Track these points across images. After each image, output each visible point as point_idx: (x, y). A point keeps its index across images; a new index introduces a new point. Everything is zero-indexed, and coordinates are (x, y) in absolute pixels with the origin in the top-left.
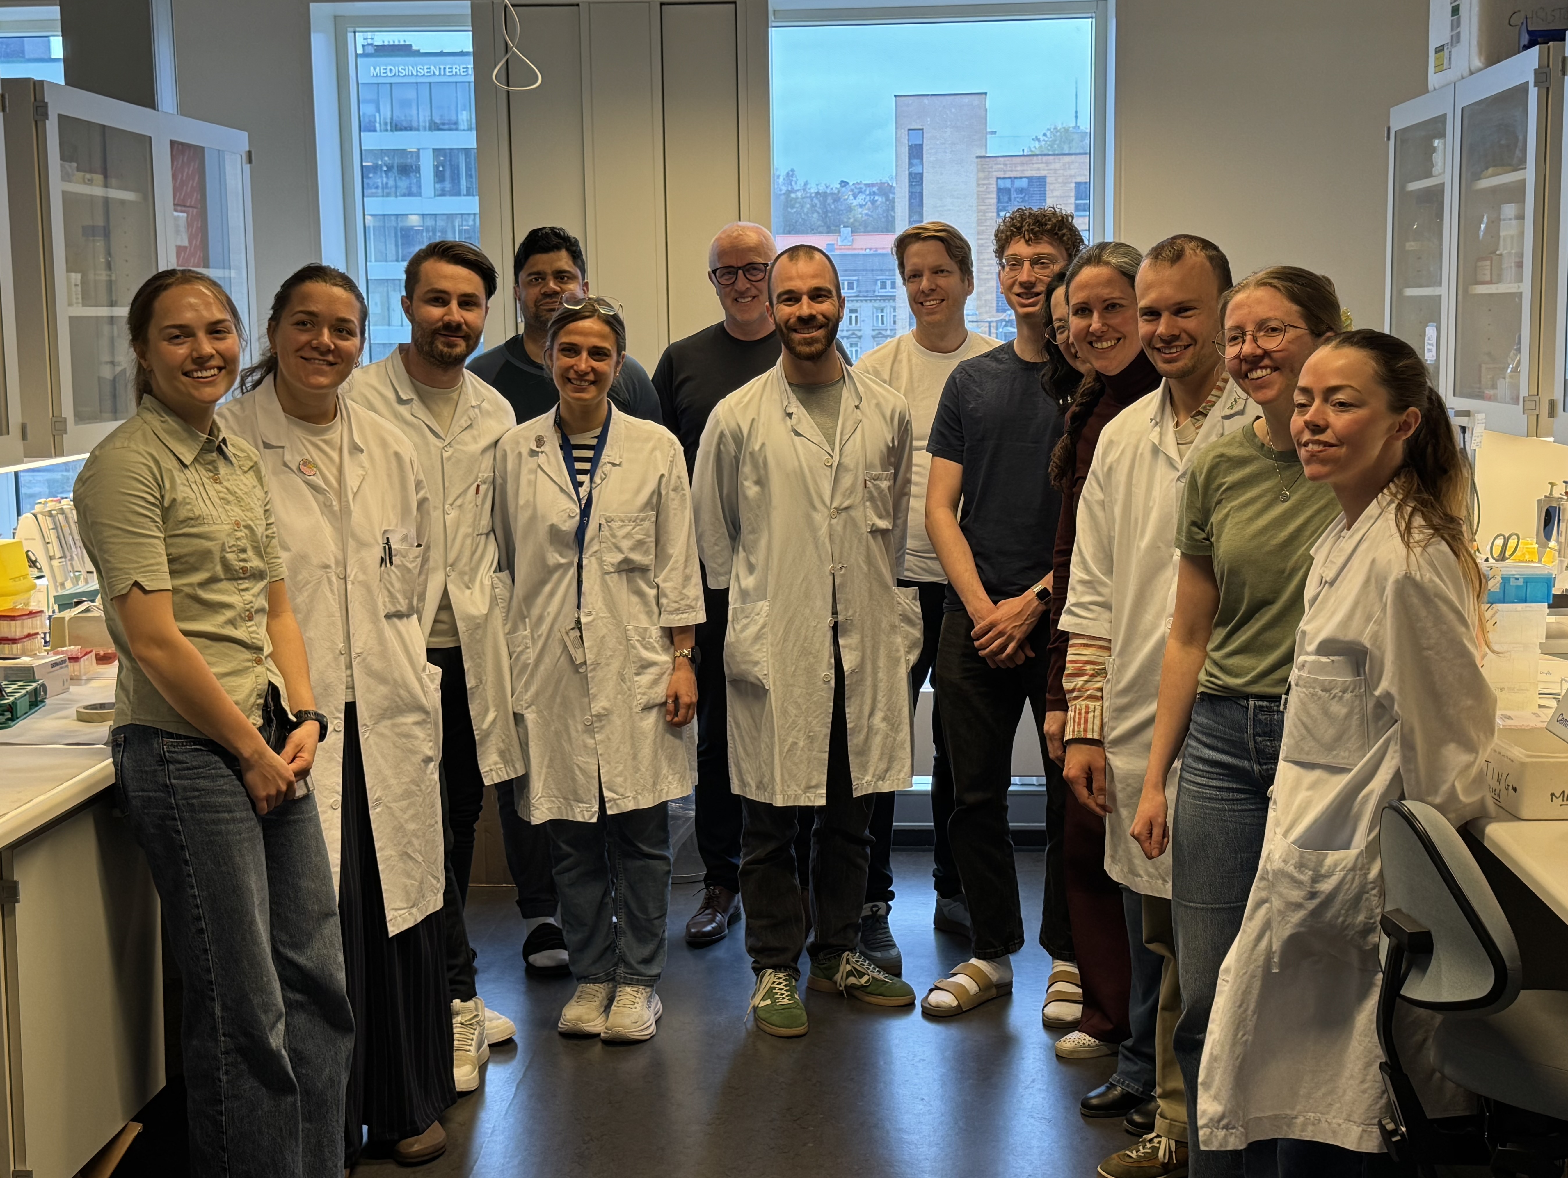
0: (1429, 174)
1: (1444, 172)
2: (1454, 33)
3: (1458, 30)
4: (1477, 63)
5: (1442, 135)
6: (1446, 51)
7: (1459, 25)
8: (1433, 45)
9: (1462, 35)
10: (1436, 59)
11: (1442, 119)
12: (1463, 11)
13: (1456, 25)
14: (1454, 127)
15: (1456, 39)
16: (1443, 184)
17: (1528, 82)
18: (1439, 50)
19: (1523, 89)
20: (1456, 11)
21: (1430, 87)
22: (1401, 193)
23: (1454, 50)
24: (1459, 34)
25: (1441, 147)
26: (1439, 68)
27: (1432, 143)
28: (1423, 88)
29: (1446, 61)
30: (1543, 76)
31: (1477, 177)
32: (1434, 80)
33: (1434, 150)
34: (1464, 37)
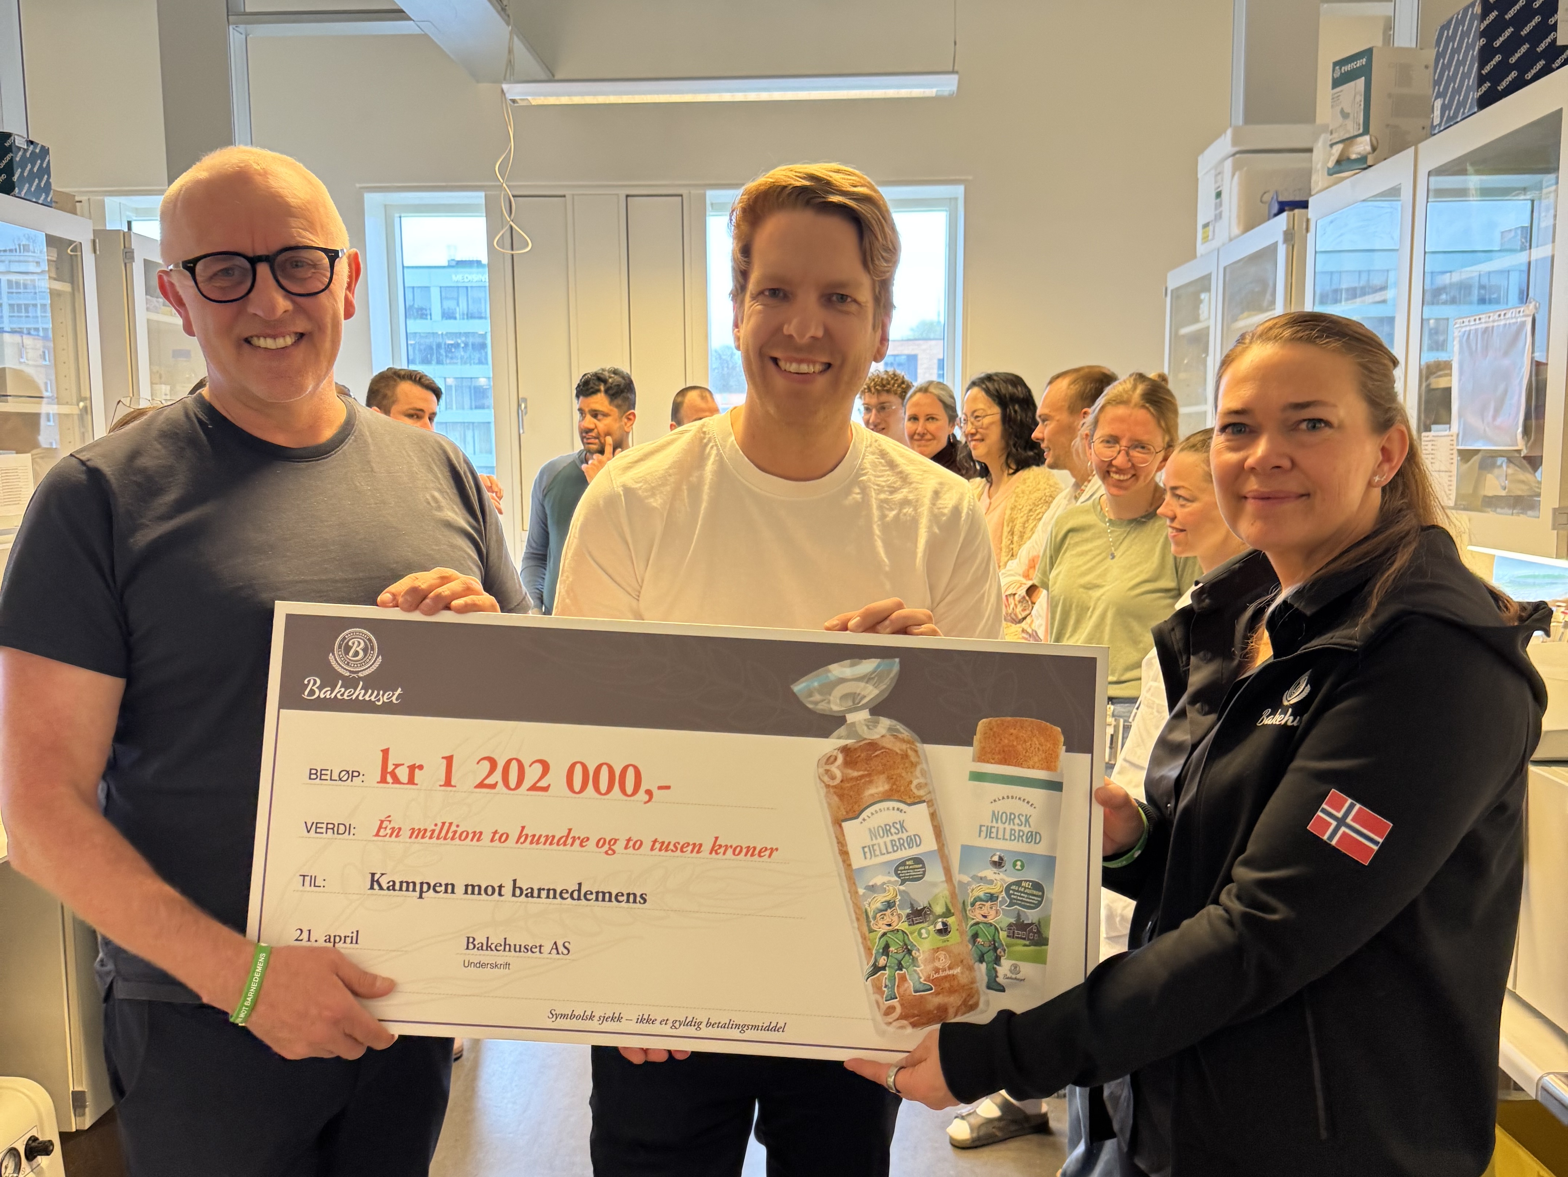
0: (1196, 320)
1: (1209, 318)
2: (1218, 212)
3: (1220, 209)
4: (1236, 230)
5: (1208, 289)
6: (1211, 227)
7: (1221, 205)
8: (1201, 222)
9: (1223, 214)
10: (1204, 233)
11: (1208, 277)
12: (1225, 196)
13: (1219, 205)
14: (1217, 285)
15: (1218, 217)
16: (1208, 328)
17: (1277, 242)
18: (1206, 226)
19: (1273, 248)
20: (1219, 195)
21: (1198, 254)
22: (1175, 337)
23: (1217, 225)
24: (1221, 213)
25: (1207, 298)
26: (1205, 239)
27: (1199, 296)
28: (1192, 255)
29: (1211, 234)
30: (1289, 236)
31: (1235, 319)
32: (1201, 249)
33: (1201, 301)
34: (1225, 215)
